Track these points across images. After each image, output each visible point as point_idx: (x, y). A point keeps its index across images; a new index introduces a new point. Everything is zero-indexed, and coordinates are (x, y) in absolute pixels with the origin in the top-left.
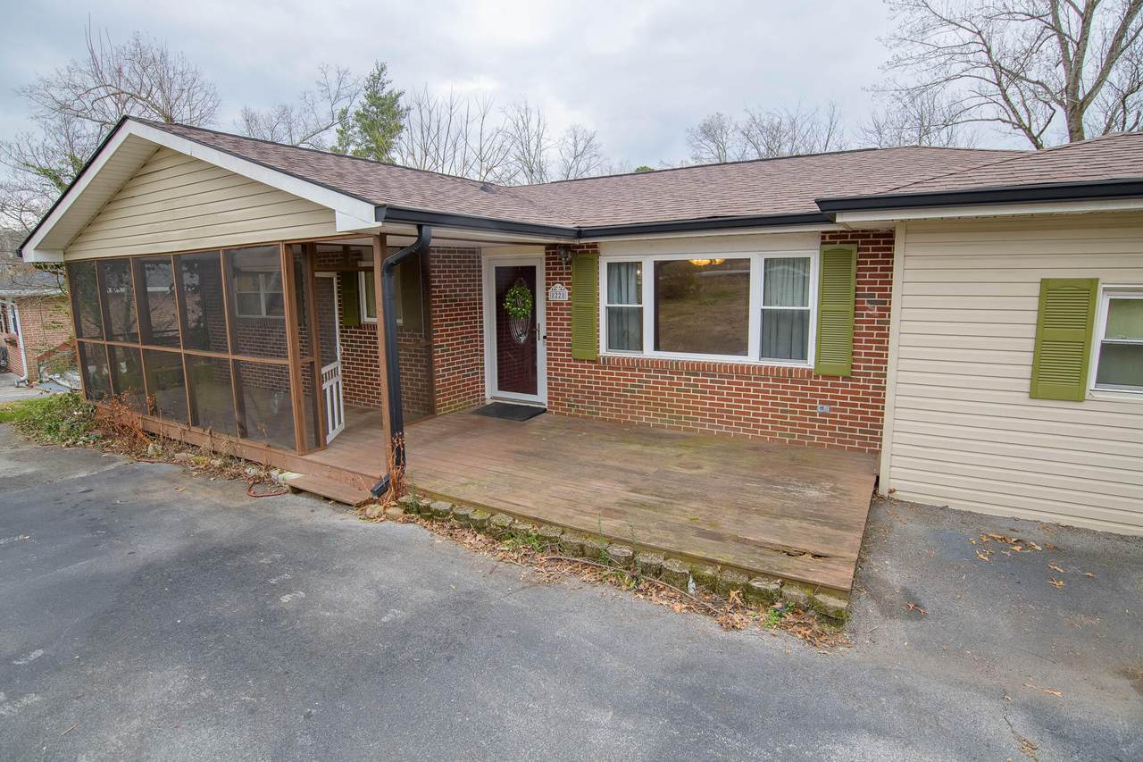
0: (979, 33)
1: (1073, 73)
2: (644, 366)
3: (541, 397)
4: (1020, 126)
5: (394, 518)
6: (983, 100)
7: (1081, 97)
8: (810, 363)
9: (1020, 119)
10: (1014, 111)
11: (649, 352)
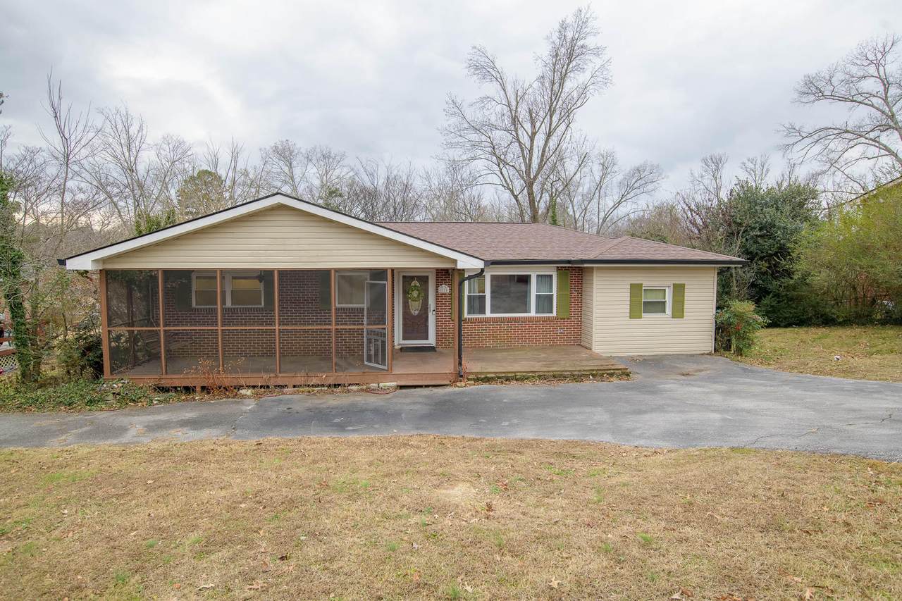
0: (490, 138)
1: (528, 165)
2: (487, 320)
3: (432, 340)
4: (509, 189)
5: (470, 385)
6: (490, 172)
7: (532, 177)
8: (554, 314)
9: (508, 184)
10: (506, 181)
11: (488, 314)
